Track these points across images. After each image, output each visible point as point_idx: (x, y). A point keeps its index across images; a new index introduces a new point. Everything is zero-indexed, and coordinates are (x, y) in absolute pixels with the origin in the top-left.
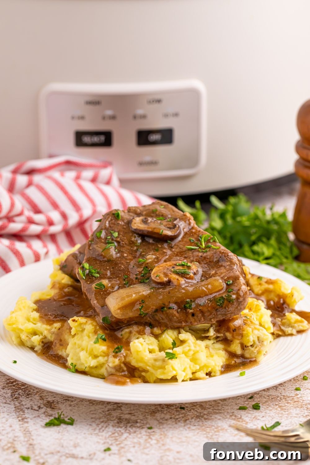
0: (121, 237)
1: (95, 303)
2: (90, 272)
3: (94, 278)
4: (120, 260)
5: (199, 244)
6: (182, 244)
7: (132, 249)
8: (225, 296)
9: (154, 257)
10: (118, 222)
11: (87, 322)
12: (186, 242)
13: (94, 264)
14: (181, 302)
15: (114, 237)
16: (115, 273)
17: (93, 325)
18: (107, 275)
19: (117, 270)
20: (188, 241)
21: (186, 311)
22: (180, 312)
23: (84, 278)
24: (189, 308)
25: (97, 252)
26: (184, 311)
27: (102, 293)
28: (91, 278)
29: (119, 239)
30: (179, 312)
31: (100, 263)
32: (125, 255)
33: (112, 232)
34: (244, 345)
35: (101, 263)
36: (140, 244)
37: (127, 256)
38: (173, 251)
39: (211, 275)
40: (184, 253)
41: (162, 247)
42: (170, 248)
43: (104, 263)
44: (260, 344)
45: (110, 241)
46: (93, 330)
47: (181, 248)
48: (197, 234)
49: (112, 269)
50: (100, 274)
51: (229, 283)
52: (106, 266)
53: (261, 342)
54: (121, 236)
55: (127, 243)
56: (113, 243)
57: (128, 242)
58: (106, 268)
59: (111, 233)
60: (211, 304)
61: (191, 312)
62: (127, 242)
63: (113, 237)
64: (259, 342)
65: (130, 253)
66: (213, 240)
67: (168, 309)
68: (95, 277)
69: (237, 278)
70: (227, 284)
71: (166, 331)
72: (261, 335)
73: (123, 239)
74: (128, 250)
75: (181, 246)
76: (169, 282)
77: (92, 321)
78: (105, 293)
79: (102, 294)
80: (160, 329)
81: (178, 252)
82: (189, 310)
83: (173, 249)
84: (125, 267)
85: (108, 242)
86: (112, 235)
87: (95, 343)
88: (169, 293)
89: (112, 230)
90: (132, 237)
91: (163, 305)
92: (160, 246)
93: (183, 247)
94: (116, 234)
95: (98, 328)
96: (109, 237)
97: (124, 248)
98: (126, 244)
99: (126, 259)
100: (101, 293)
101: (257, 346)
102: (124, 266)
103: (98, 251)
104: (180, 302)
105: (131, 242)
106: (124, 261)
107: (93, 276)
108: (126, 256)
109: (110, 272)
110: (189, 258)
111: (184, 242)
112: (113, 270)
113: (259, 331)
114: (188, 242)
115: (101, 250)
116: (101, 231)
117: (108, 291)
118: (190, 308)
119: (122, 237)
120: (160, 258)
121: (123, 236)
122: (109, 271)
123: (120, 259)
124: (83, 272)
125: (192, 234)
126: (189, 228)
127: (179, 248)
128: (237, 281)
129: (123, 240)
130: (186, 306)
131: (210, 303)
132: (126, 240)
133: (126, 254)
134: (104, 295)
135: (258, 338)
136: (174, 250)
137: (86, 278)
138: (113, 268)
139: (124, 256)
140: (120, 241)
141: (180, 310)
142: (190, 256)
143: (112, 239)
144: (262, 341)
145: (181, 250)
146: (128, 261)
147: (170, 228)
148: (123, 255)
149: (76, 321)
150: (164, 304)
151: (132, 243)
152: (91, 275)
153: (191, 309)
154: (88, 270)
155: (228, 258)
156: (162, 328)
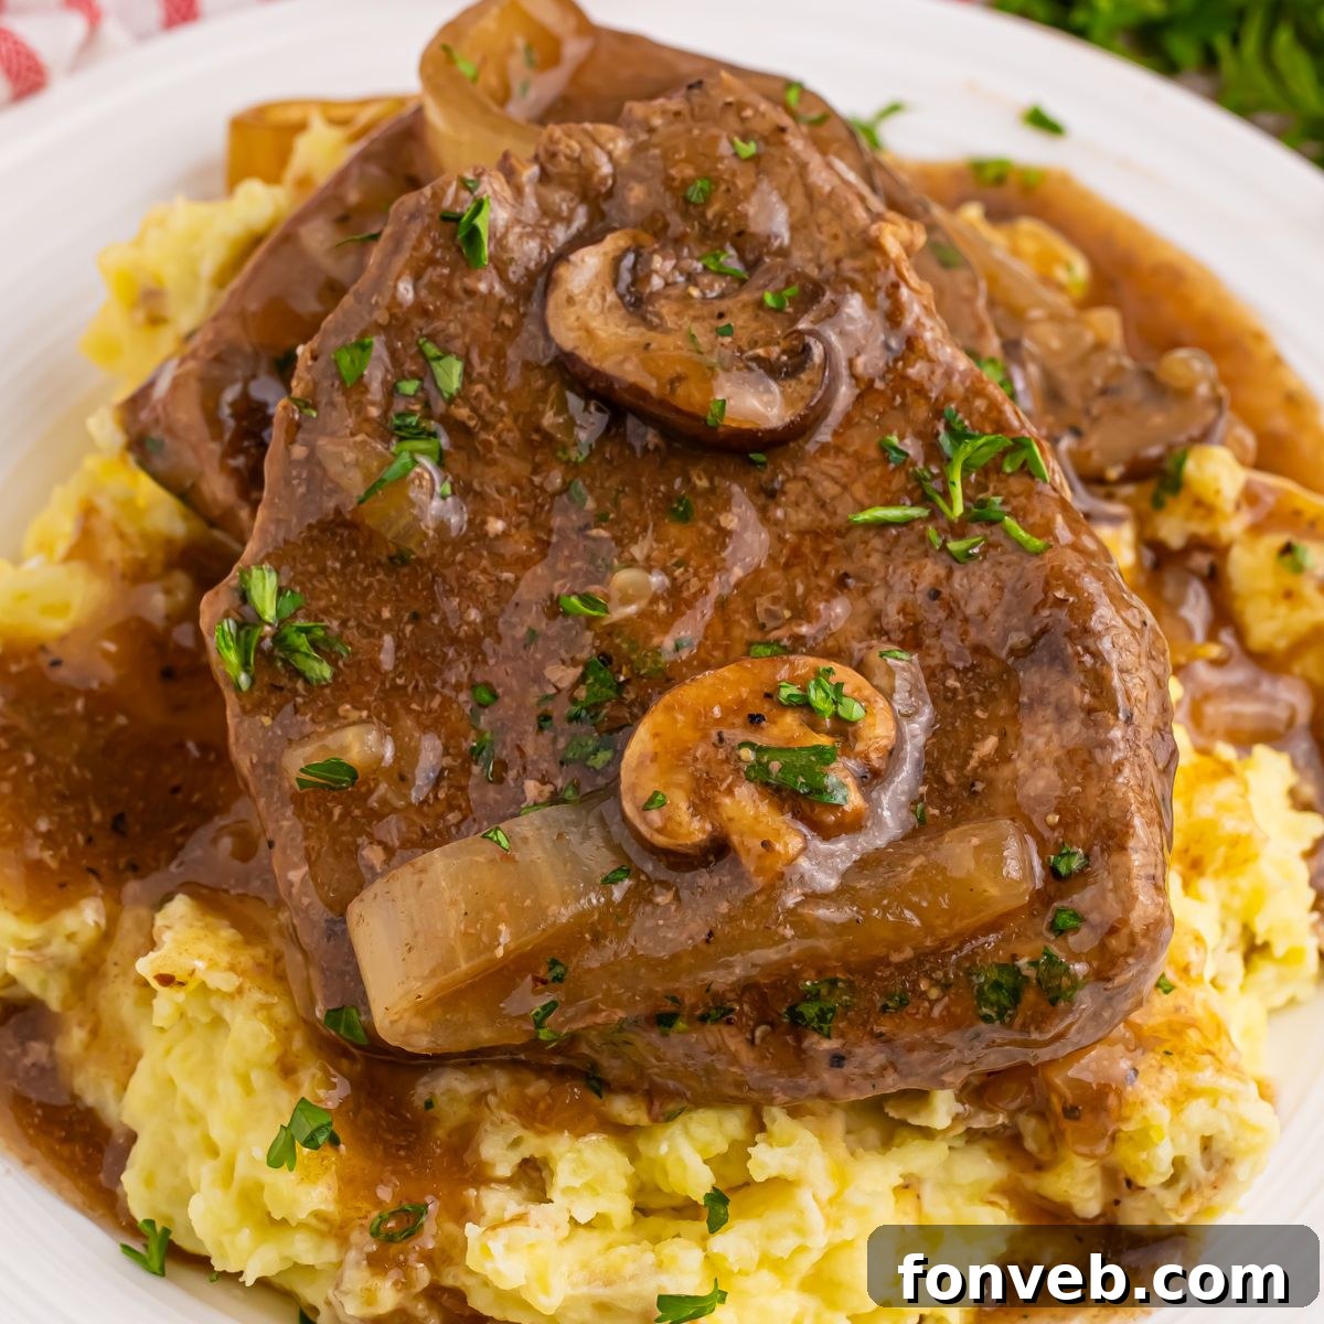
0: (478, 396)
1: (291, 884)
2: (279, 639)
3: (300, 685)
4: (461, 563)
5: (933, 486)
6: (834, 472)
7: (537, 480)
8: (1034, 964)
9: (657, 580)
10: (469, 282)
11: (240, 991)
12: (858, 457)
13: (312, 576)
14: (773, 985)
15: (439, 391)
16: (424, 657)
17: (272, 1022)
18: (375, 667)
19: (440, 639)
20: (873, 453)
21: (799, 1039)
22: (763, 1039)
23: (243, 679)
24: (814, 1029)
25: (331, 493)
26: (789, 1039)
27: (337, 811)
28: (281, 689)
29: (463, 412)
30: (757, 1041)
31: (341, 573)
32: (496, 526)
33: (431, 350)
34: (1121, 1177)
35: (349, 570)
36: (585, 453)
37: (505, 534)
38: (777, 523)
39: (973, 763)
40: (838, 541)
41: (712, 490)
42: (762, 500)
43: (366, 573)
44: (1212, 1175)
45: (413, 420)
46: (271, 1058)
47: (822, 504)
48: (928, 399)
49: (409, 628)
50: (333, 663)
51: (1063, 869)
52: (381, 602)
53: (1217, 1163)
54: (479, 388)
55: (509, 443)
56: (433, 435)
57: (516, 434)
58: (377, 617)
59: (421, 352)
60: (947, 1008)
61: (828, 1051)
62: (512, 437)
63: (433, 393)
64: (1209, 1166)
65: (522, 512)
66: (1019, 461)
67: (698, 1024)
68: (307, 681)
69: (1112, 834)
70: (1053, 872)
71: (681, 1118)
72: (1226, 1126)
73: (491, 409)
74: (514, 490)
75: (829, 489)
76: (719, 849)
77: (267, 992)
78: (357, 812)
79: (336, 818)
80: (644, 1107)
81: (801, 534)
82: (815, 1037)
83: (778, 505)
84: (483, 622)
85: (399, 428)
86: (425, 373)
87: (275, 1161)
88: (707, 941)
89: (431, 338)
90: (540, 406)
91: (669, 1007)
92: (703, 483)
93: (833, 498)
94: (450, 375)
95: (298, 1042)
96: (409, 387)
97: (491, 472)
98: (503, 444)
99: (499, 561)
100: (330, 814)
101: (1194, 1187)
102: (482, 608)
103: (337, 489)
104: (766, 986)
105: (536, 437)
106: (484, 571)
107: (298, 674)
108: (497, 537)
109: (398, 647)
110: (866, 592)
111: (844, 462)
112: (412, 632)
113: (1214, 1105)
114: (870, 464)
115: (355, 483)
116: (367, 340)
117: (373, 802)
118: (819, 1030)
119: (487, 396)
120: (695, 584)
121: (490, 389)
122: (388, 640)
123: (459, 557)
124: (242, 633)
125: (904, 397)
126: (887, 346)
127: (811, 500)
128: (1115, 859)
129: (490, 418)
130: (801, 1015)
131: (937, 1000)
132: (508, 421)
133: (498, 516)
134: (346, 827)
135: (1206, 1144)
136: (779, 513)
137: (253, 681)
138: (415, 617)
139: (486, 535)
140: (472, 423)
141: (768, 1028)
142: (874, 571)
143: (428, 412)
144: (1228, 1161)
145: (823, 516)
146: (507, 575)
147: (772, 370)
148: (484, 522)
149: (182, 984)
150: (674, 1000)
151: (540, 444)
152: (286, 662)
153: (829, 1037)
154: (267, 628)
155: (1087, 650)
156: (657, 1104)
